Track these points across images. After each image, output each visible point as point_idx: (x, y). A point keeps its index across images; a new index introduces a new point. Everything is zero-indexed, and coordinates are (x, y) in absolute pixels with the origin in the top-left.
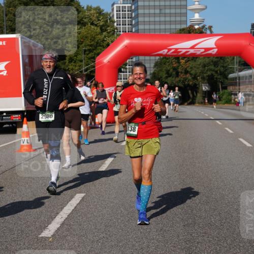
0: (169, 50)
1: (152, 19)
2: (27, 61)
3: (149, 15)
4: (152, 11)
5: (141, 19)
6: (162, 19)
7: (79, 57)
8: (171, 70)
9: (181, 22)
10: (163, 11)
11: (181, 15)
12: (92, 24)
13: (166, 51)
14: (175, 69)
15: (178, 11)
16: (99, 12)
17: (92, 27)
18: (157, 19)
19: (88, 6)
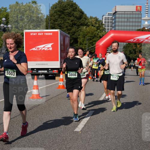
0: (134, 39)
1: (123, 24)
2: (62, 43)
3: (122, 22)
4: (123, 20)
5: (117, 24)
6: (128, 24)
7: (85, 42)
8: (132, 50)
9: (138, 26)
10: (129, 20)
11: (138, 22)
12: (92, 26)
13: (133, 40)
14: (134, 50)
15: (137, 20)
16: (97, 19)
17: (93, 27)
18: (126, 24)
19: (90, 17)
